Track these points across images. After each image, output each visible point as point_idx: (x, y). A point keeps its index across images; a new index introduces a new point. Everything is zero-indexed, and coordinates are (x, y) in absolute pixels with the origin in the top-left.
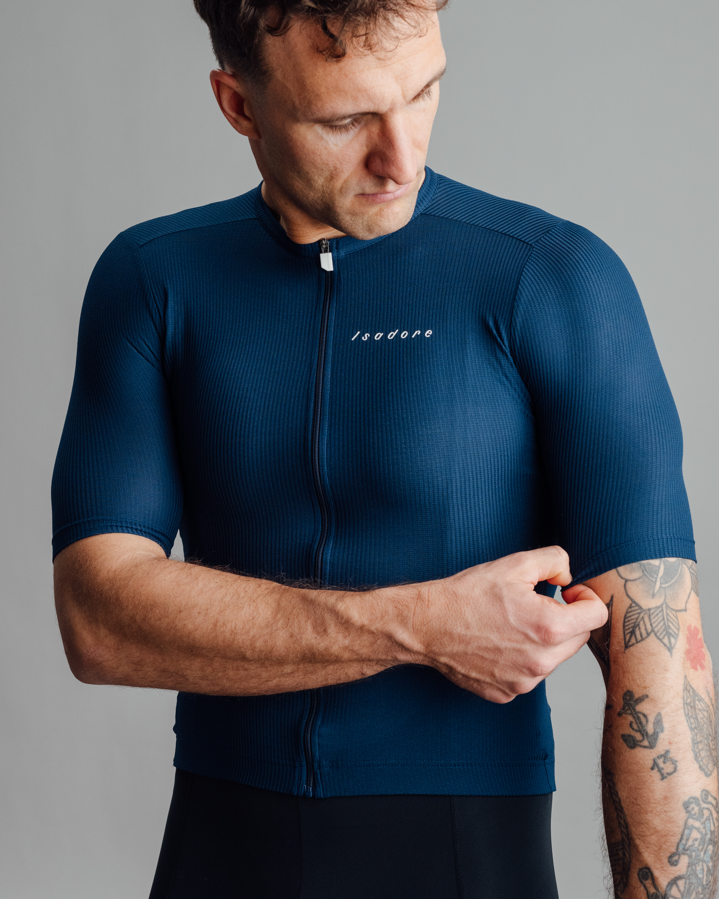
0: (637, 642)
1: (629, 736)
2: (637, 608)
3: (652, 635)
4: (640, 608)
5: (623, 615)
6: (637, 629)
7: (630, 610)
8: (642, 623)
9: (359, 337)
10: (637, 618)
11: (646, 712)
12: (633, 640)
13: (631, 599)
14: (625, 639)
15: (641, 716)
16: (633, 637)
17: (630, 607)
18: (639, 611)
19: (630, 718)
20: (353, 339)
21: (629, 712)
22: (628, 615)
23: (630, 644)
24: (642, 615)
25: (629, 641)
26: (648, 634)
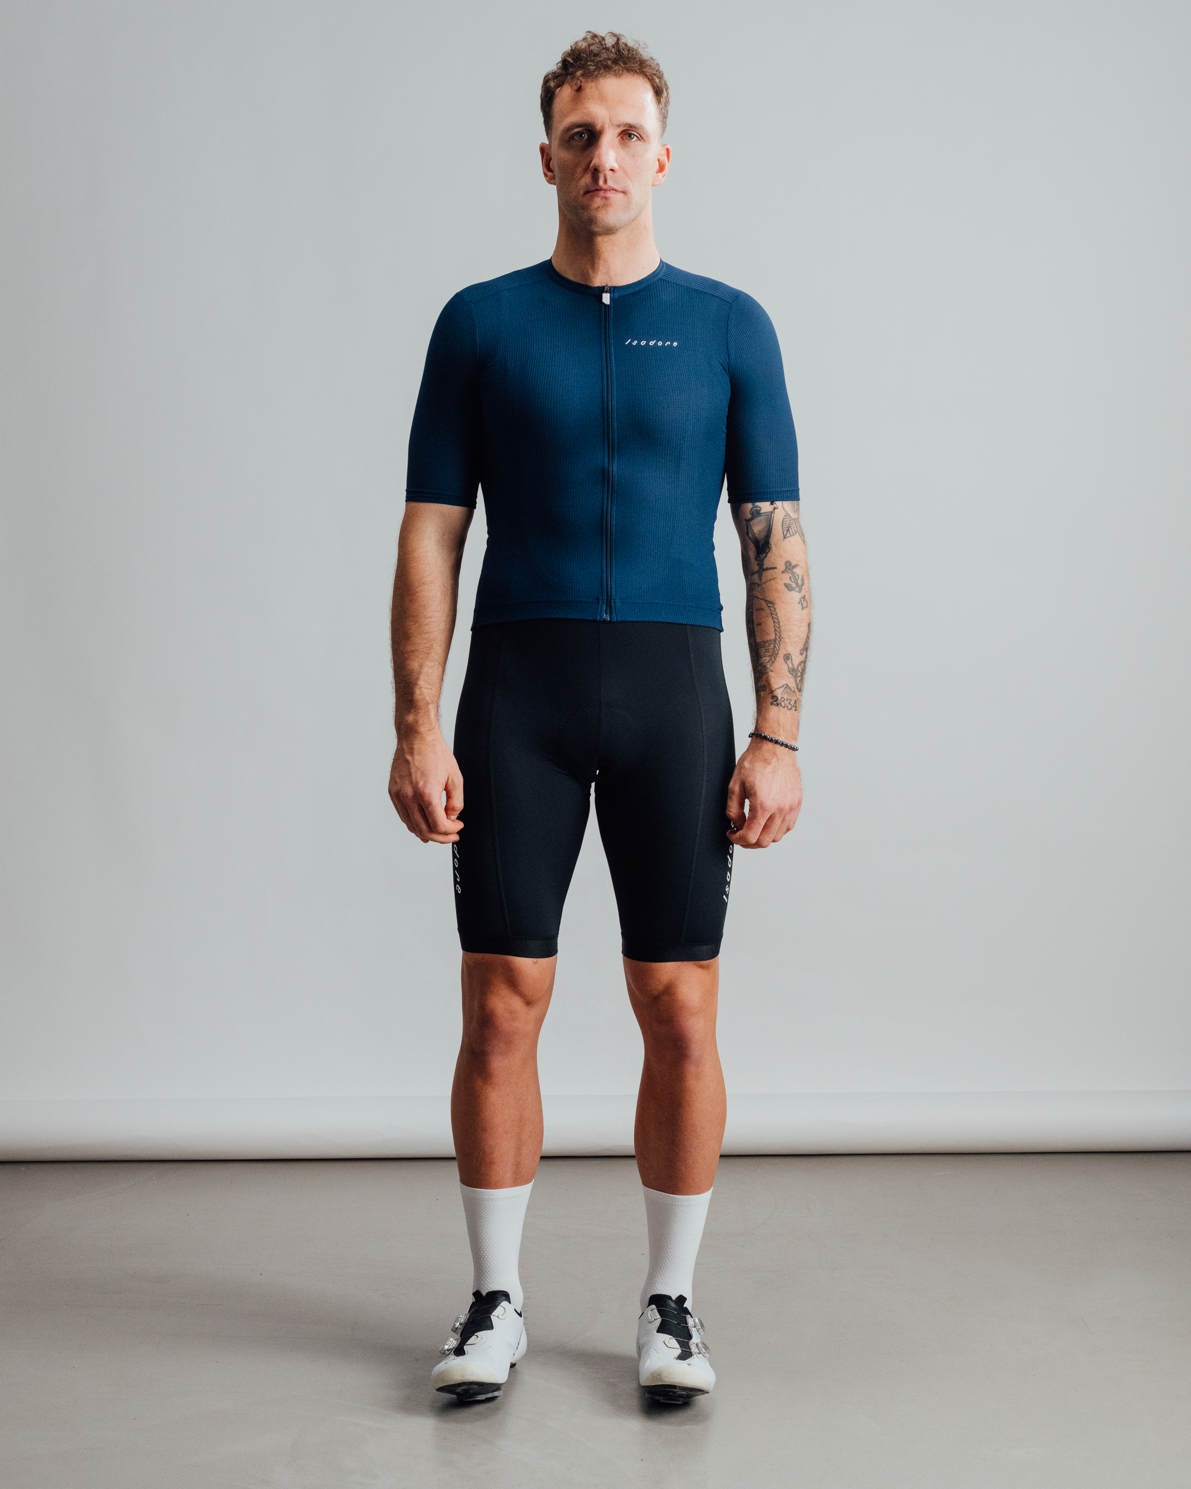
0: (791, 536)
1: (789, 584)
2: (789, 517)
3: (797, 533)
4: (791, 517)
5: (782, 520)
6: (790, 529)
7: (785, 517)
8: (792, 526)
9: (631, 343)
10: (790, 523)
11: (798, 573)
12: (788, 534)
13: (786, 511)
14: (783, 533)
15: (796, 575)
16: (788, 533)
17: (785, 516)
18: (790, 519)
19: (791, 576)
20: (626, 344)
21: (789, 572)
22: (784, 520)
23: (787, 536)
24: (792, 521)
25: (786, 535)
26: (796, 532)
